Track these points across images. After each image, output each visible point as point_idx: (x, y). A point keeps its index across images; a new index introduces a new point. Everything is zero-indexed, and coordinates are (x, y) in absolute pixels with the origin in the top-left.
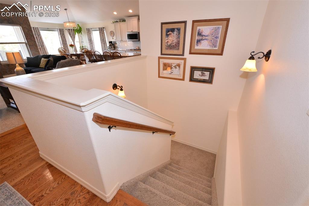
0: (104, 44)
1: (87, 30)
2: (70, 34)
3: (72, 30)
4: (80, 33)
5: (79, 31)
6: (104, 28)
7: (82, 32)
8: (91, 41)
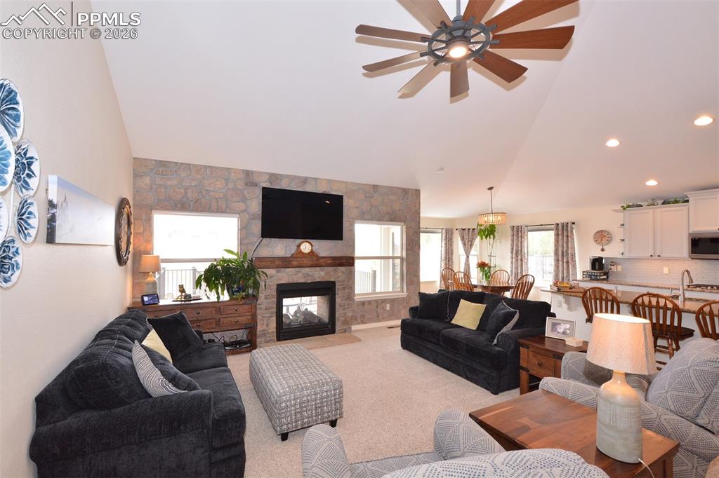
0: (568, 262)
1: (513, 230)
2: (463, 239)
3: (471, 230)
4: (492, 236)
5: (490, 231)
6: (573, 223)
7: (495, 233)
8: (519, 255)
